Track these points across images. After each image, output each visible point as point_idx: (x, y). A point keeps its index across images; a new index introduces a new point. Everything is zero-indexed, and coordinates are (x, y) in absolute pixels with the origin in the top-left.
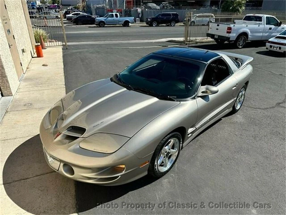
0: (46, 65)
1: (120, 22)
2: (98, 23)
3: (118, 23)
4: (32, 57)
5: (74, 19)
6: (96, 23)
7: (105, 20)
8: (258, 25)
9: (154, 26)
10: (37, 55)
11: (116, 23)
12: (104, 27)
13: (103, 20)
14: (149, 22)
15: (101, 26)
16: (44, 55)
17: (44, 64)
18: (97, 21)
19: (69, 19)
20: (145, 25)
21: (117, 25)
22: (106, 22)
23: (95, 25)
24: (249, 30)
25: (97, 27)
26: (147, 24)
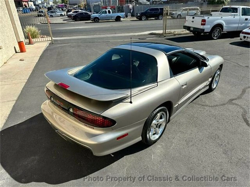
0: (22, 60)
1: (113, 17)
2: (93, 19)
3: (110, 19)
4: (16, 52)
5: (73, 16)
6: (91, 19)
7: (99, 16)
8: (233, 17)
9: (143, 19)
10: (21, 51)
11: (109, 19)
12: (98, 22)
13: (97, 16)
14: (139, 16)
15: (96, 21)
16: (27, 50)
17: (21, 58)
18: (92, 17)
19: (69, 16)
20: (136, 19)
21: (110, 20)
22: (100, 18)
23: (91, 21)
24: (224, 21)
25: (93, 22)
26: (137, 18)
